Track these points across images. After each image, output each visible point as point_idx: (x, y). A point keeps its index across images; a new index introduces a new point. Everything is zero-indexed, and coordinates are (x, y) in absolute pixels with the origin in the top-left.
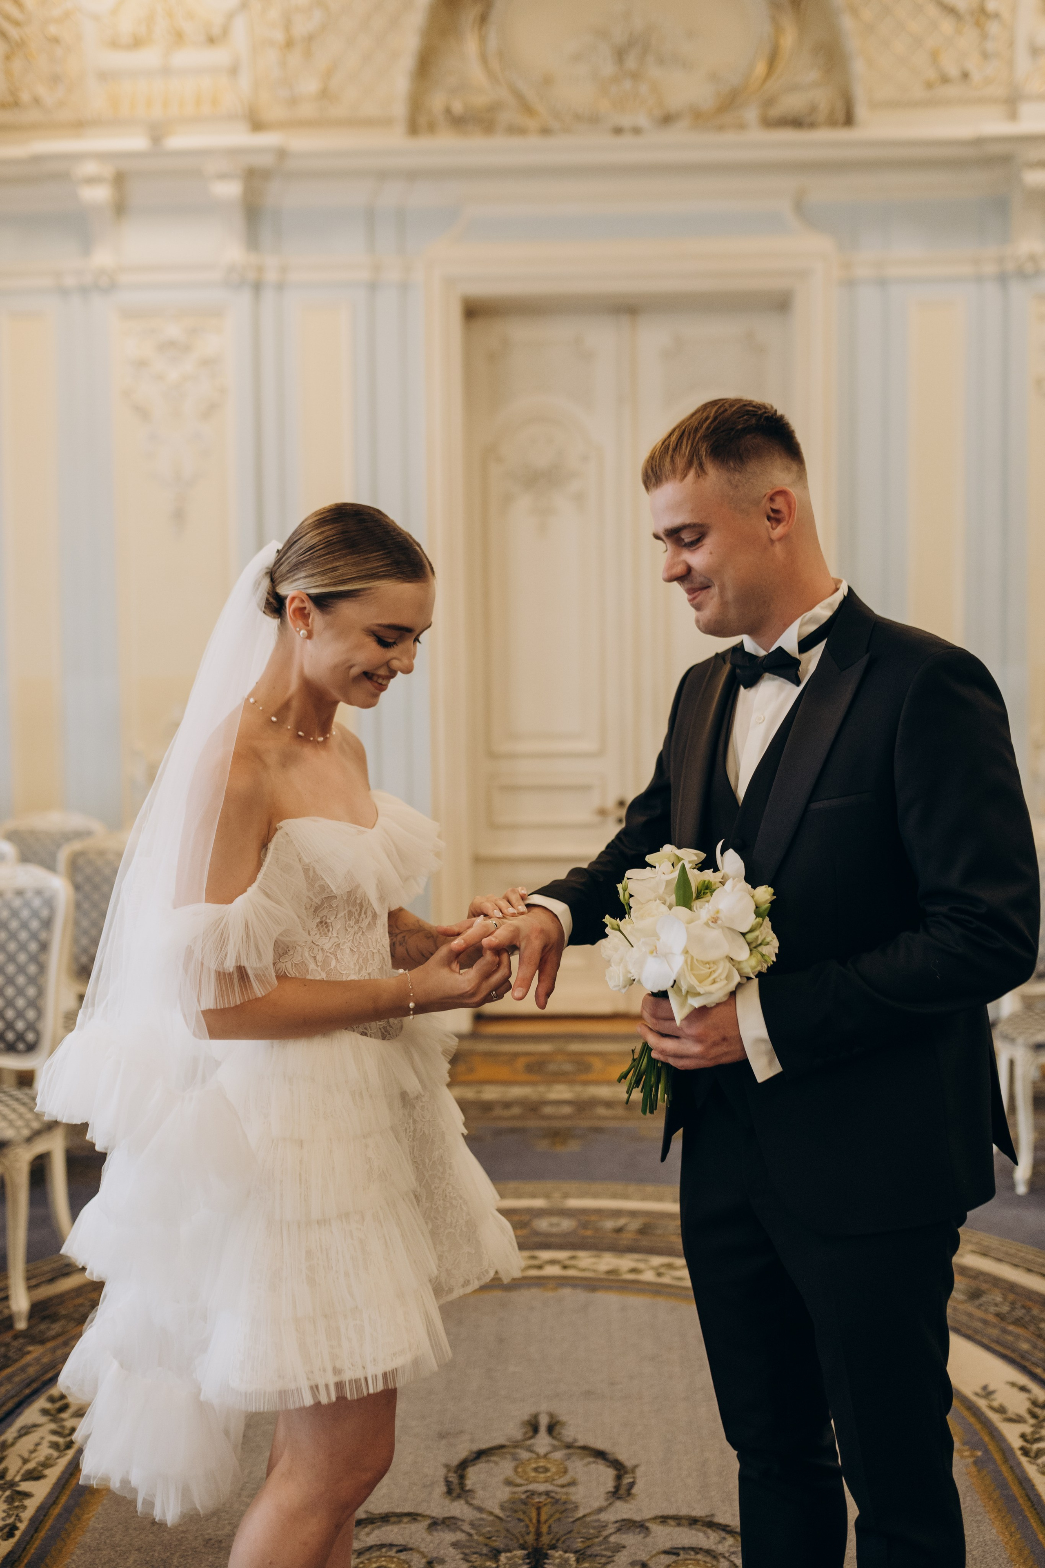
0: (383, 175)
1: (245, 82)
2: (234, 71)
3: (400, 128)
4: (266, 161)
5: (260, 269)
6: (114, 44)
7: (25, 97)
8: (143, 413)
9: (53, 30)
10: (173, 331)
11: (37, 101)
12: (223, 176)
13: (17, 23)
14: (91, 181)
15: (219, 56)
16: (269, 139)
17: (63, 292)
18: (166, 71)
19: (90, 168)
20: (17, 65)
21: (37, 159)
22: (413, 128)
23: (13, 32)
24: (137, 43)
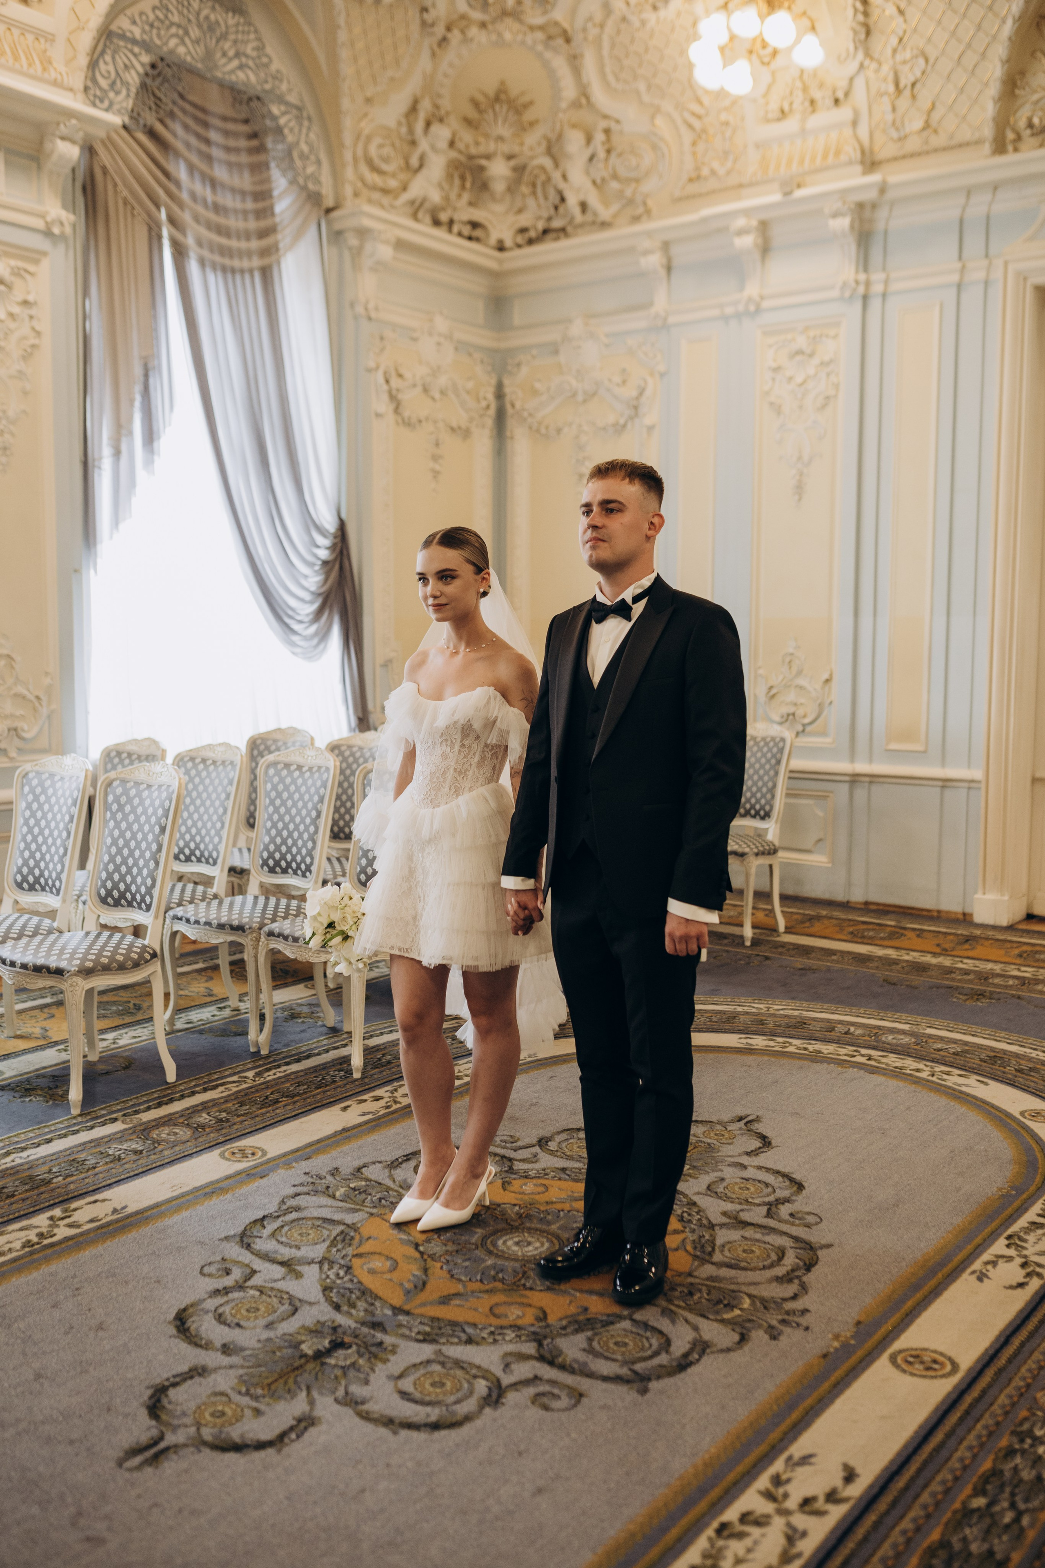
0: (969, 192)
1: (863, 132)
2: (855, 123)
3: (987, 148)
4: (872, 195)
5: (868, 284)
6: (768, 121)
7: (705, 172)
8: (778, 409)
9: (723, 117)
10: (801, 342)
11: (713, 172)
12: (835, 215)
13: (699, 117)
14: (741, 232)
15: (844, 113)
16: (875, 178)
17: (726, 319)
18: (803, 132)
19: (741, 222)
20: (701, 147)
21: (705, 220)
22: (1000, 147)
23: (697, 124)
24: (783, 114)
